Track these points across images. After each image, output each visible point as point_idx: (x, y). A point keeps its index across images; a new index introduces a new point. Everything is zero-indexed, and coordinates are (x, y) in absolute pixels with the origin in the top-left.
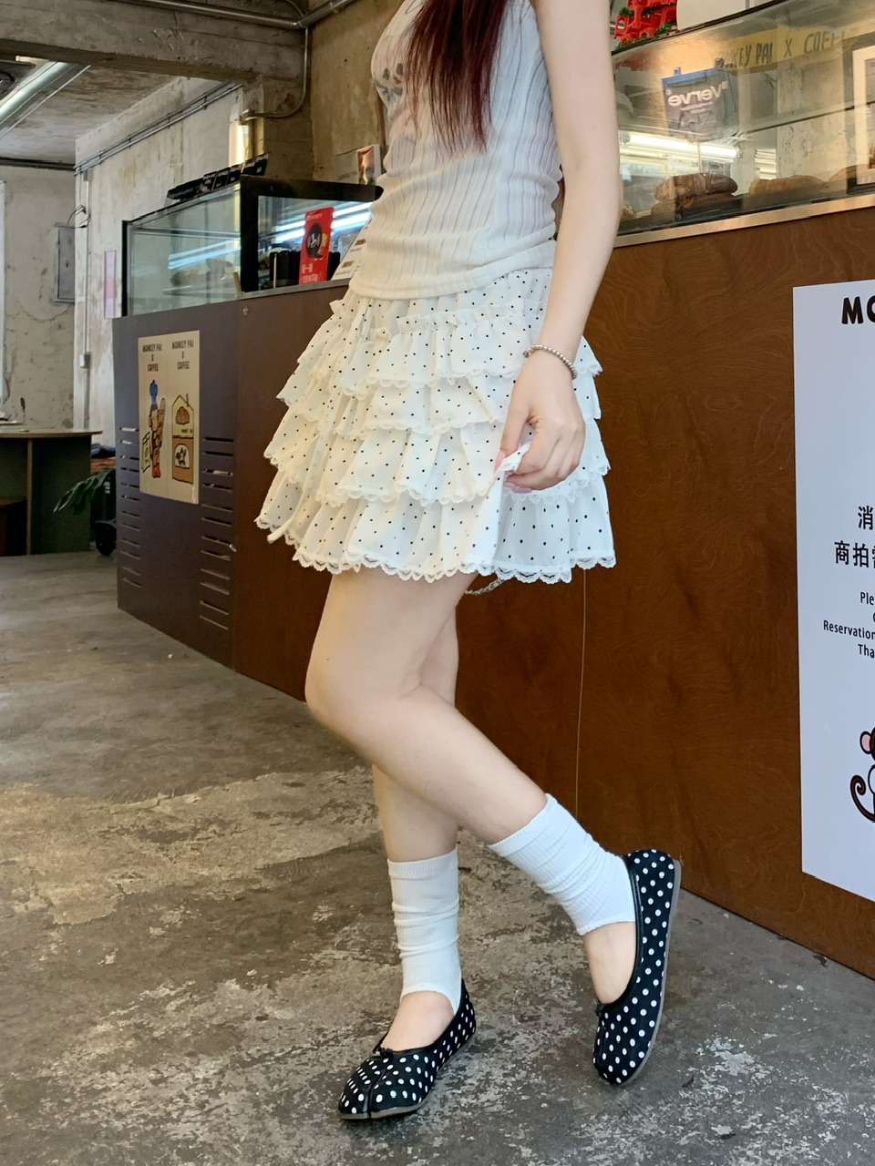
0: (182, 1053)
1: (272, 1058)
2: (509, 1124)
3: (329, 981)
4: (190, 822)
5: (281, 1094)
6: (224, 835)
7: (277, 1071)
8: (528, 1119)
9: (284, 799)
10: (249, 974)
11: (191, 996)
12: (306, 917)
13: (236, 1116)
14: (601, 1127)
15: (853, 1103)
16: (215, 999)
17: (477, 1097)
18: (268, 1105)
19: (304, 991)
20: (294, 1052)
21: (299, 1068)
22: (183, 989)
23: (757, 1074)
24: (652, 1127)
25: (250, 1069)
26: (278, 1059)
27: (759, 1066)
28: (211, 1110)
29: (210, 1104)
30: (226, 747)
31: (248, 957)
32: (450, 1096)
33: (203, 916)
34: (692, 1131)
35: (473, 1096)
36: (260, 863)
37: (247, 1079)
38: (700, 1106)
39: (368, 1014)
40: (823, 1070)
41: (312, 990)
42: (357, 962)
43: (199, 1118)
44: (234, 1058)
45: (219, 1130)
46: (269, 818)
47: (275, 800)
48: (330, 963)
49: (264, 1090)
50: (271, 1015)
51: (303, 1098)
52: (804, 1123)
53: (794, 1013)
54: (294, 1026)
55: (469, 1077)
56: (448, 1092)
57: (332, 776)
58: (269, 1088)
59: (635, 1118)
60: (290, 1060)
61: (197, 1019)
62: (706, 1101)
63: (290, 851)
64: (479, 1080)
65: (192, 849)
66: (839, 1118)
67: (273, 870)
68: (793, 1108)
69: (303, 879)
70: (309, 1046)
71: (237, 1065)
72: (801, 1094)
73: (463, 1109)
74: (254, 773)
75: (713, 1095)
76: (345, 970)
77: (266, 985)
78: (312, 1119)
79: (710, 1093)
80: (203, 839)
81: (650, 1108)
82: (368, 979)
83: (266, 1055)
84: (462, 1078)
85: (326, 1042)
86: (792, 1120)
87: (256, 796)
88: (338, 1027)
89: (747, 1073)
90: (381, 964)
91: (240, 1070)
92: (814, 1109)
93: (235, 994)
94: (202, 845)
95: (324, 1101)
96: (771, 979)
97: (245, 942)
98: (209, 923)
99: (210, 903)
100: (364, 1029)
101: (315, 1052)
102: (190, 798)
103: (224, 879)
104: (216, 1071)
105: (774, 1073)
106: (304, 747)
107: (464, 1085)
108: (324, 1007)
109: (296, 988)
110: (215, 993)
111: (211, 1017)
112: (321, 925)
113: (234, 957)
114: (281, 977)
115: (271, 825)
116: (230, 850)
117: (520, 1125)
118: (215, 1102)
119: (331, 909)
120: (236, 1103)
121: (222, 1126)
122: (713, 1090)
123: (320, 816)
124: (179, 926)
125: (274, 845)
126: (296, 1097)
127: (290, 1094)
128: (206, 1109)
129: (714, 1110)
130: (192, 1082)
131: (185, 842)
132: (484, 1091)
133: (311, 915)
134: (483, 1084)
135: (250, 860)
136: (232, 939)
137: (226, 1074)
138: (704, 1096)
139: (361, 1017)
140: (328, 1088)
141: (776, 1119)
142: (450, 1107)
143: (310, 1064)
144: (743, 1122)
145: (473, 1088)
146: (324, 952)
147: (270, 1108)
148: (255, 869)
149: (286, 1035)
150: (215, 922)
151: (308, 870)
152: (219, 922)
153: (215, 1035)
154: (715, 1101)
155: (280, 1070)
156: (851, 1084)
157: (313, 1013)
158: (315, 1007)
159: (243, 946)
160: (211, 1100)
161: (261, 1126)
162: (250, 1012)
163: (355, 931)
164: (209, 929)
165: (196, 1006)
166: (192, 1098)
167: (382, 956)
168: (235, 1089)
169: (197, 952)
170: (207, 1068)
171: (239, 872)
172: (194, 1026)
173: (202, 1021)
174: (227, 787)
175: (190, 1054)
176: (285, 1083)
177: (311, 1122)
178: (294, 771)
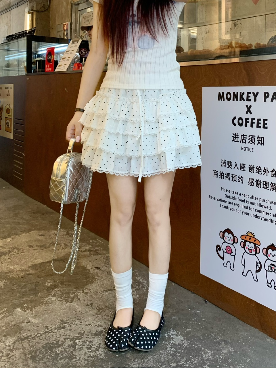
0: (2, 335)
1: (31, 337)
2: (106, 363)
3: (50, 309)
4: (8, 248)
5: (33, 351)
6: (19, 253)
7: (32, 342)
8: (112, 361)
9: (38, 241)
10: (25, 306)
11: (6, 314)
12: (44, 284)
13: (18, 359)
14: (135, 364)
15: (215, 355)
16: (13, 315)
17: (96, 353)
18: (29, 355)
19: (42, 312)
20: (38, 335)
21: (39, 341)
22: (3, 311)
23: (185, 344)
24: (151, 364)
25: (24, 341)
26: (33, 338)
27: (185, 341)
28: (10, 357)
29: (10, 355)
30: (20, 221)
31: (25, 299)
32: (87, 352)
33: (11, 283)
34: (164, 365)
35: (95, 352)
36: (30, 264)
37: (22, 345)
38: (167, 356)
39: (62, 321)
40: (205, 342)
41: (44, 311)
42: (59, 301)
43: (7, 360)
44: (19, 337)
45: (13, 365)
46: (33, 247)
47: (35, 241)
48: (50, 302)
49: (28, 349)
50: (31, 321)
51: (40, 353)
52: (199, 362)
53: (197, 321)
54: (38, 326)
55: (94, 345)
56: (87, 351)
57: (53, 232)
58: (29, 349)
59: (146, 361)
60: (36, 338)
61: (7, 323)
62: (168, 354)
63: (39, 259)
64: (97, 346)
65: (8, 259)
66: (210, 360)
67: (34, 267)
68: (196, 356)
69: (43, 270)
70: (43, 332)
71: (20, 340)
72: (198, 351)
73: (91, 357)
74: (29, 231)
75: (171, 352)
76: (55, 305)
77: (30, 310)
78: (43, 360)
79: (169, 351)
80: (12, 255)
81: (151, 357)
82: (63, 308)
83: (29, 336)
84: (91, 345)
85: (48, 331)
86: (195, 361)
87: (29, 239)
88: (52, 326)
89: (181, 343)
90: (67, 303)
91: (20, 342)
92: (202, 357)
93: (20, 313)
94: (11, 257)
95: (47, 354)
96: (190, 308)
97: (24, 293)
98: (13, 286)
99: (13, 279)
100: (61, 327)
101: (45, 335)
102: (8, 240)
103: (18, 270)
104: (13, 342)
105: (190, 344)
106: (45, 222)
107: (92, 348)
108: (48, 318)
109: (40, 310)
110: (14, 312)
111: (12, 322)
112: (48, 287)
113: (20, 299)
114: (35, 307)
115: (34, 250)
116: (20, 259)
117: (109, 363)
118: (12, 354)
119: (51, 281)
120: (18, 354)
121: (14, 363)
122: (170, 350)
123: (49, 247)
124: (3, 287)
125: (34, 257)
126: (38, 353)
127: (36, 351)
128: (9, 357)
129: (171, 357)
130: (5, 347)
131: (6, 256)
132: (98, 350)
133: (45, 283)
134: (98, 347)
135: (26, 263)
136: (20, 292)
137: (16, 343)
138: (168, 352)
139: (60, 322)
140: (48, 349)
141: (191, 361)
142: (87, 356)
143: (43, 340)
144: (180, 362)
145: (95, 349)
146: (49, 297)
147: (29, 356)
148: (28, 266)
149: (35, 329)
150: (14, 286)
151: (45, 267)
152: (15, 286)
153: (13, 329)
154: (171, 354)
155: (33, 342)
156: (214, 347)
157: (45, 321)
158: (45, 318)
159: (23, 295)
160: (11, 353)
161: (26, 363)
162: (24, 321)
163: (58, 290)
164: (13, 289)
165: (7, 317)
166: (5, 352)
167: (67, 299)
168: (19, 349)
169: (8, 297)
170: (10, 341)
171: (23, 267)
172: (6, 325)
173: (9, 323)
174: (20, 236)
175: (5, 336)
176: (35, 347)
177: (42, 362)
178: (42, 230)
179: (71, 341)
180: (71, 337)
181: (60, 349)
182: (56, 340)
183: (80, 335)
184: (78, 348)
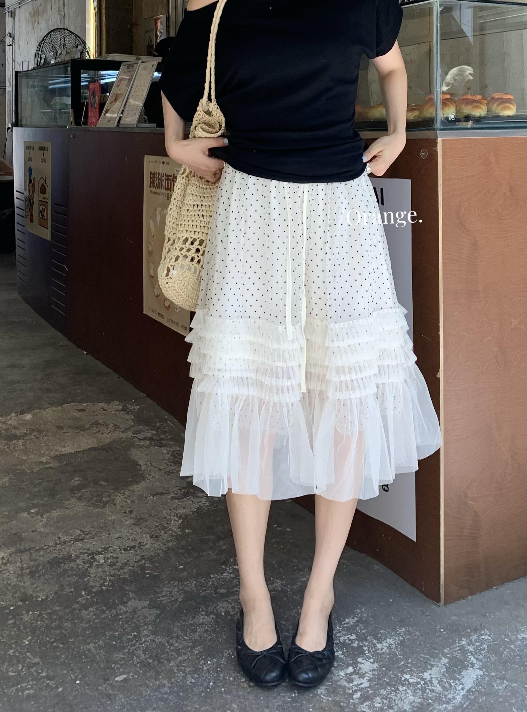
1: (34, 550)
2: (129, 583)
3: (69, 515)
4: (24, 430)
5: (34, 565)
6: (39, 438)
7: (35, 555)
8: (138, 581)
9: (74, 418)
10: (32, 511)
11: (5, 519)
12: (67, 482)
13: (12, 574)
14: (169, 586)
16: (15, 521)
17: (119, 571)
19: (57, 520)
20: (44, 547)
21: (45, 555)
24: (191, 587)
25: (23, 554)
26: (37, 550)
30: (52, 387)
31: (35, 502)
33: (19, 480)
36: (53, 453)
37: (21, 558)
39: (83, 532)
41: (61, 519)
42: (85, 506)
44: (17, 549)
46: (63, 429)
47: (69, 419)
48: (73, 507)
49: (27, 563)
50: (39, 530)
51: (43, 568)
54: (48, 536)
55: (119, 562)
57: (100, 406)
58: (29, 563)
59: (186, 583)
60: (42, 551)
61: (5, 530)
63: (70, 447)
64: (123, 564)
65: (22, 445)
67: (59, 458)
69: (71, 463)
70: (52, 545)
71: (18, 552)
74: (62, 403)
77: (40, 515)
78: (44, 576)
80: (28, 440)
81: (194, 579)
82: (88, 515)
83: (32, 548)
84: (115, 562)
85: (60, 543)
87: (60, 416)
88: (67, 537)
90: (95, 508)
91: (19, 554)
93: (25, 519)
94: (27, 443)
95: (52, 570)
97: (36, 494)
98: (21, 484)
99: (23, 473)
100: (79, 538)
101: (54, 548)
102: (27, 416)
103: (34, 461)
104: (8, 554)
110: (16, 518)
111: (11, 530)
112: (73, 487)
113: (28, 501)
114: (47, 512)
115: (64, 433)
116: (40, 446)
117: (134, 584)
119: (80, 479)
123: (88, 429)
124: (6, 485)
125: (62, 444)
126: (40, 567)
127: (38, 566)
131: (19, 441)
133: (70, 482)
135: (48, 452)
136: (30, 492)
137: (12, 556)
140: (55, 564)
143: (50, 553)
145: (118, 568)
146: (71, 501)
147: (28, 571)
148: (50, 457)
151: (75, 459)
152: (25, 483)
153: (11, 538)
159: (34, 496)
161: (22, 579)
162: (29, 528)
163: (87, 492)
164: (20, 487)
165: (6, 524)
167: (96, 504)
168: (15, 563)
171: (42, 458)
173: (7, 531)
174: (47, 410)
176: (37, 561)
177: (43, 578)
178: (83, 402)
179: (88, 556)
180: (89, 552)
181: (72, 564)
182: (68, 554)
183: (102, 550)
184: (96, 565)
